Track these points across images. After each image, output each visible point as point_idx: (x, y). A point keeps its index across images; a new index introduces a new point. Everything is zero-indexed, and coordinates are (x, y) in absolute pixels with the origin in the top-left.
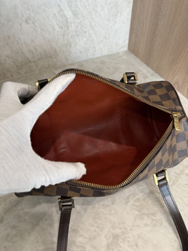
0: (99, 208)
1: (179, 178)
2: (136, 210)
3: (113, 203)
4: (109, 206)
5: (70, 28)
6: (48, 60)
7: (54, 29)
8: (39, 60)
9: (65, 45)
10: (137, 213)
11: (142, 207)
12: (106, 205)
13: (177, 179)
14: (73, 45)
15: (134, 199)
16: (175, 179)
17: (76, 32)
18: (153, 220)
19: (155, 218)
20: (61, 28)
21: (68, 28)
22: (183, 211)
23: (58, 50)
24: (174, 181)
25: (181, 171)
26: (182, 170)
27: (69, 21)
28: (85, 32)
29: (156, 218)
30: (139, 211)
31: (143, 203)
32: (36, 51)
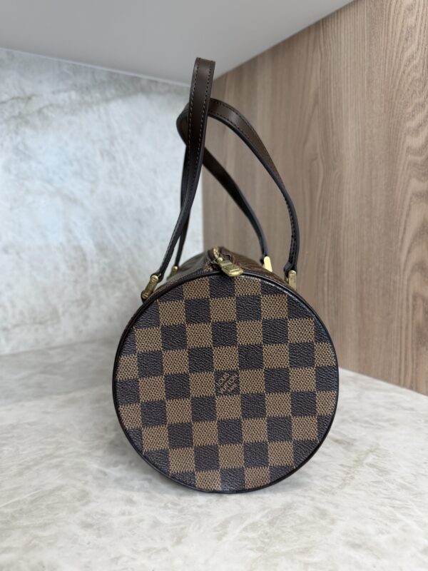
0: (133, 559)
1: (354, 472)
2: (251, 549)
3: (179, 542)
4: (165, 549)
5: (90, 271)
6: (37, 330)
7: (57, 269)
8: (16, 326)
9: (77, 301)
10: (253, 555)
11: (266, 540)
12: (155, 548)
13: (349, 476)
14: (94, 303)
15: (243, 526)
16: (345, 476)
17: (101, 279)
18: (307, 564)
19: (310, 560)
20: (72, 268)
21: (86, 270)
22: (388, 533)
23: (61, 310)
24: (344, 480)
25: (356, 461)
26: (357, 459)
27: (89, 258)
28: (120, 281)
29: (316, 559)
30: (261, 550)
31: (268, 530)
32: (14, 306)
